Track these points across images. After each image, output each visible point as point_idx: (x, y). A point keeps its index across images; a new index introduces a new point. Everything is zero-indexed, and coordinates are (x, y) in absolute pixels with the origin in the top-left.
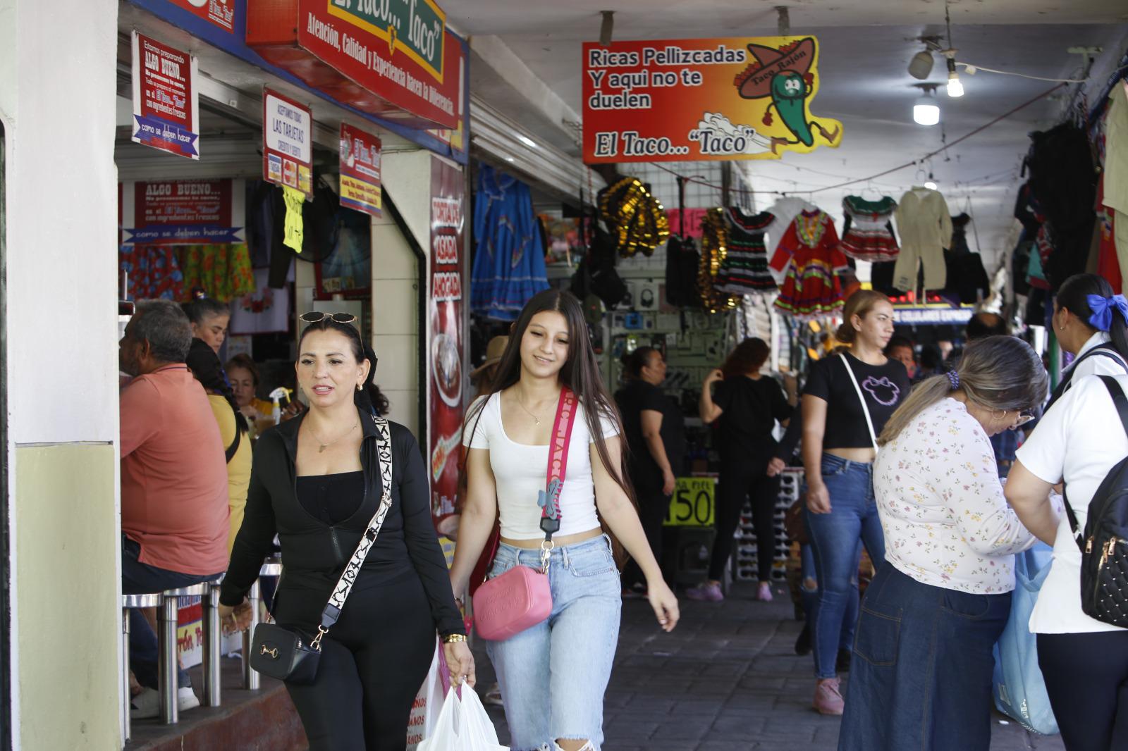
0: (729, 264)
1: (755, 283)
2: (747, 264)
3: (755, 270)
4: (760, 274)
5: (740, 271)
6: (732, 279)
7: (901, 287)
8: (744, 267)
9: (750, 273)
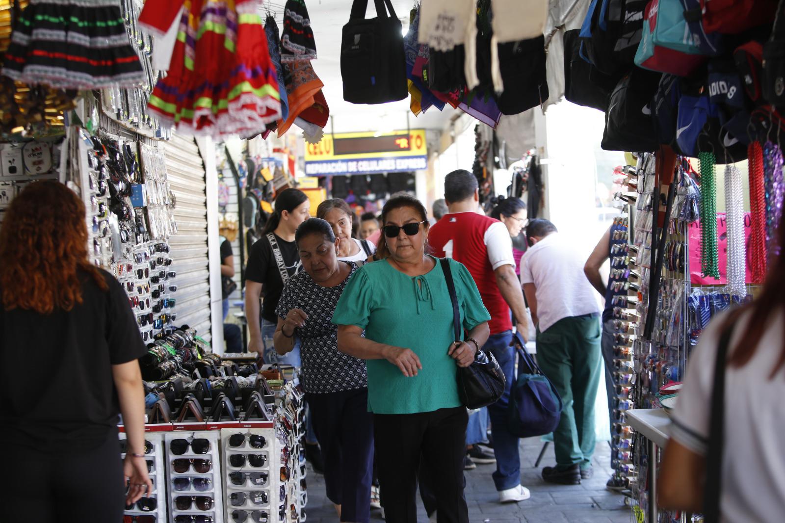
0: (32, 19)
1: (93, 63)
2: (74, 19)
3: (92, 32)
4: (103, 42)
5: (58, 35)
6: (39, 53)
7: (439, 39)
8: (69, 27)
9: (83, 40)
